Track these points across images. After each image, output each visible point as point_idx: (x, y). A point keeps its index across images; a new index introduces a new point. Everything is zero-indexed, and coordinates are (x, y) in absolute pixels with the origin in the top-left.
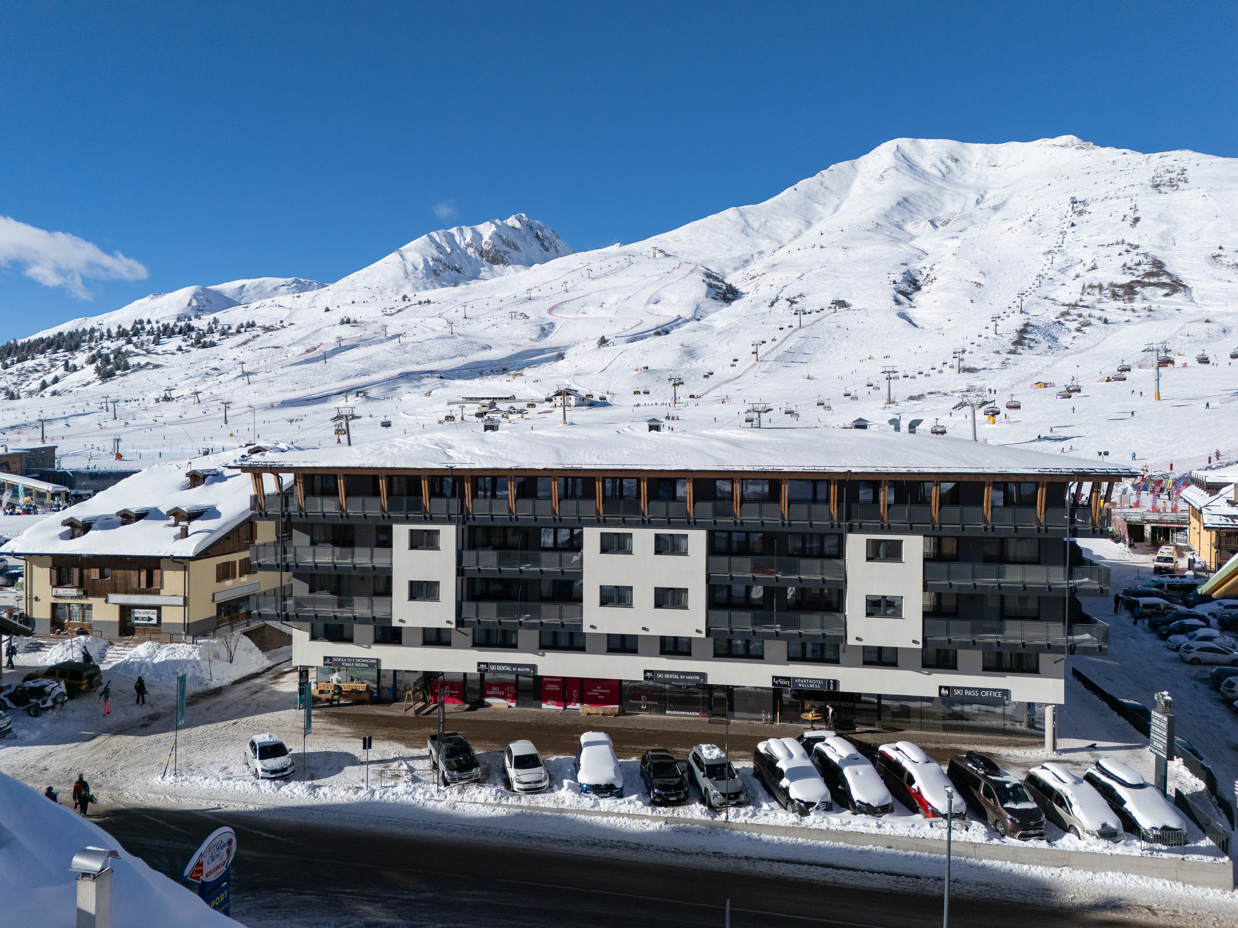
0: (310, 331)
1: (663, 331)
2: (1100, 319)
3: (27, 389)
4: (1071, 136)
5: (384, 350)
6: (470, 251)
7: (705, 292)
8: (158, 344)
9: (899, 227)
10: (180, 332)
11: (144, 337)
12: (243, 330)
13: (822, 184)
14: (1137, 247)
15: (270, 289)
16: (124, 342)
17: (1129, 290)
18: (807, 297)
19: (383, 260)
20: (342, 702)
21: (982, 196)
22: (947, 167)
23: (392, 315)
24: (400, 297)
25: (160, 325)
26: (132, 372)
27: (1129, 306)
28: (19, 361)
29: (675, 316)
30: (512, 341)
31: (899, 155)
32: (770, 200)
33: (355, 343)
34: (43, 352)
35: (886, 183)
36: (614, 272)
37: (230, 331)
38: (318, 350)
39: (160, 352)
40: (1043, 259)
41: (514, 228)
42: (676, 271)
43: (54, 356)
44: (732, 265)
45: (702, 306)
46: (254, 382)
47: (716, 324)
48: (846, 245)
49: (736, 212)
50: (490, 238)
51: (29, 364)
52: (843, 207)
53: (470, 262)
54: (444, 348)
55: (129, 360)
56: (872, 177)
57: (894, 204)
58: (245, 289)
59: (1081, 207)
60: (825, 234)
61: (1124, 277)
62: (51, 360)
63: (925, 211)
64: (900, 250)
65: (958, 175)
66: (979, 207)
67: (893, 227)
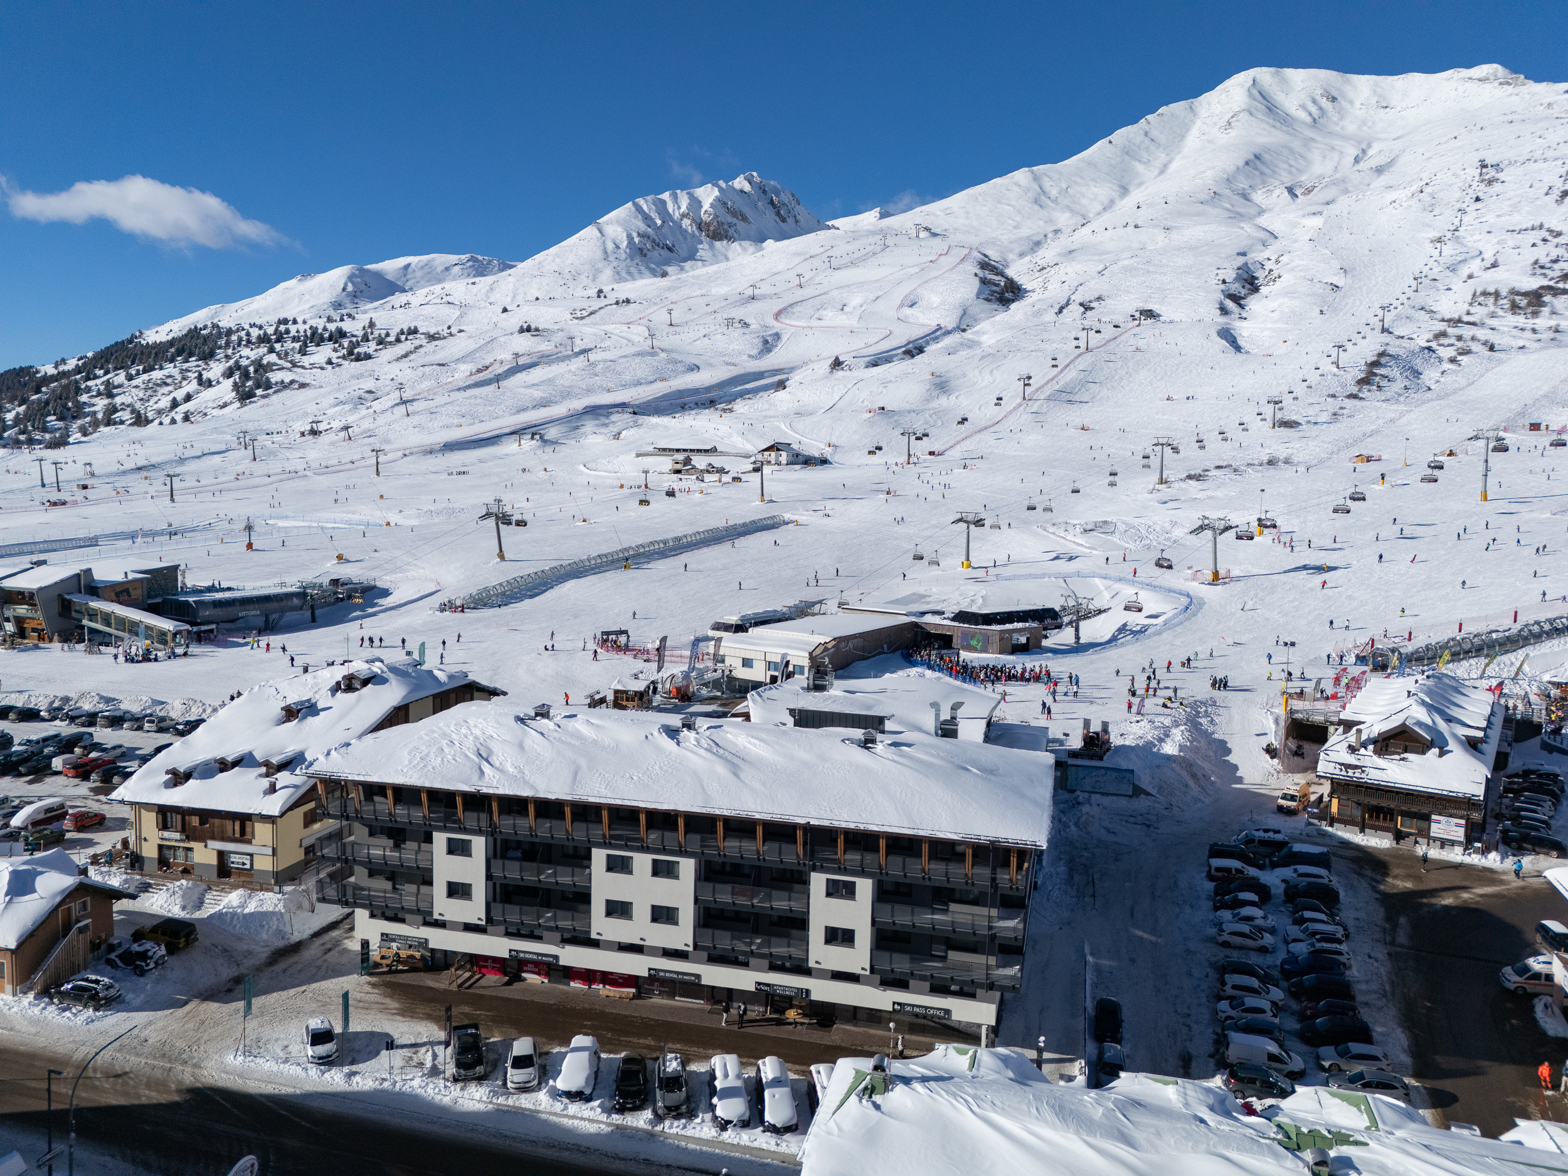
0: (482, 342)
1: (914, 350)
2: (1485, 343)
3: (155, 407)
4: (1495, 66)
5: (570, 371)
6: (686, 223)
7: (975, 291)
8: (304, 355)
9: (1245, 196)
10: (330, 339)
11: (289, 345)
12: (403, 337)
13: (1146, 134)
14: (1559, 234)
15: (440, 268)
16: (265, 350)
17: (1535, 300)
18: (1108, 301)
19: (577, 235)
20: (400, 967)
21: (1364, 151)
22: (1321, 108)
23: (582, 318)
24: (593, 292)
25: (307, 327)
26: (275, 392)
27: (1530, 323)
28: (145, 371)
29: (933, 325)
30: (726, 359)
31: (1255, 92)
32: (1075, 158)
33: (535, 359)
34: (172, 360)
35: (1233, 133)
36: (864, 259)
37: (389, 339)
38: (490, 369)
39: (307, 365)
40: (1429, 248)
41: (742, 191)
42: (943, 258)
43: (186, 366)
44: (1017, 250)
45: (971, 311)
46: (414, 413)
47: (984, 338)
48: (1169, 224)
49: (1029, 174)
50: (712, 206)
51: (157, 375)
52: (1173, 166)
53: (685, 238)
54: (641, 369)
55: (270, 375)
56: (1215, 124)
57: (1241, 163)
58: (410, 270)
59: (1491, 173)
60: (1143, 208)
61: (1532, 279)
62: (182, 371)
63: (1283, 173)
64: (1241, 232)
65: (1335, 119)
66: (1357, 167)
67: (1236, 197)
